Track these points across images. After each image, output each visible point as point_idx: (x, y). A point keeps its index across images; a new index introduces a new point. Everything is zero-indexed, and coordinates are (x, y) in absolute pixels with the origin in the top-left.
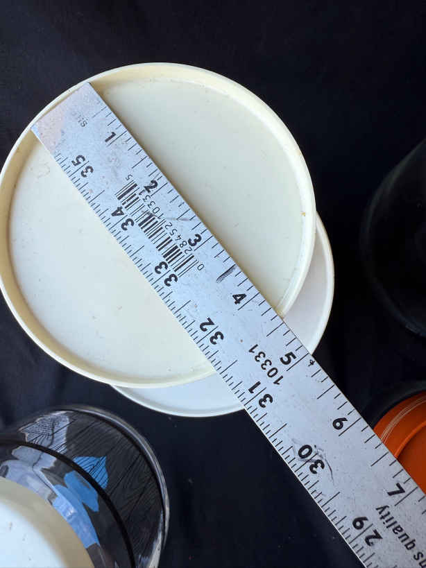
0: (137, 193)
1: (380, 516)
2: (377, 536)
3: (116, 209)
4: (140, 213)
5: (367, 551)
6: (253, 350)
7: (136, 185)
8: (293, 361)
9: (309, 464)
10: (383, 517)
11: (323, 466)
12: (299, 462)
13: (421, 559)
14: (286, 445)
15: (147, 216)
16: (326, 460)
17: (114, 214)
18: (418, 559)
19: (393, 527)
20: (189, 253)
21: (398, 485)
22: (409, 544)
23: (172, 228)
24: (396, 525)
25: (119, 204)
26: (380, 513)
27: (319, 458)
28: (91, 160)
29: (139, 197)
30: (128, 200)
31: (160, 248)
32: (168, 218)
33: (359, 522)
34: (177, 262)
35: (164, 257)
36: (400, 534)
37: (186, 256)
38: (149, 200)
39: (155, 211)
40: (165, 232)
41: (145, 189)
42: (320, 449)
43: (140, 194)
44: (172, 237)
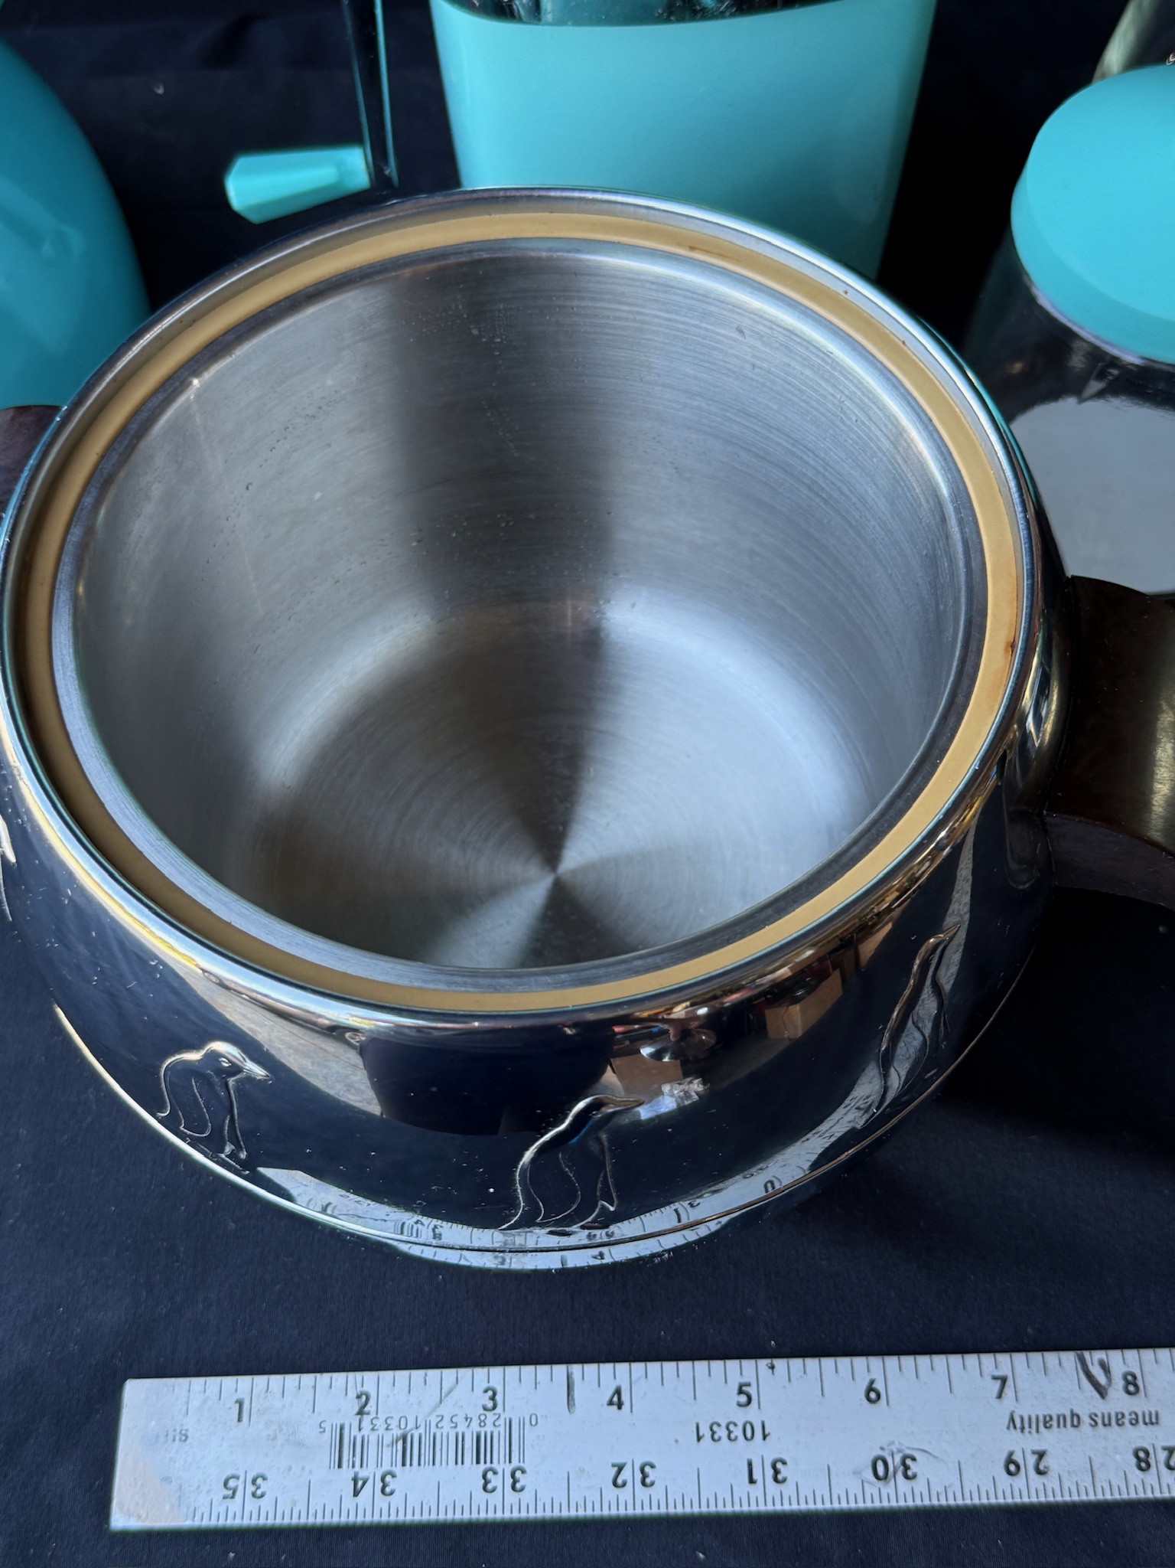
0: (355, 1431)
1: (1019, 1430)
2: (1041, 1455)
3: (352, 1483)
4: (387, 1452)
5: (1051, 1482)
6: (701, 1434)
7: (342, 1428)
8: (752, 1391)
9: (900, 1476)
10: (1023, 1429)
11: (914, 1459)
12: (888, 1489)
13: (1099, 1421)
14: (855, 1488)
15: (400, 1443)
16: (908, 1448)
17: (356, 1493)
18: (1096, 1423)
19: (1041, 1425)
20: (501, 1421)
21: (995, 1378)
22: (1072, 1421)
23: (447, 1419)
24: (1041, 1419)
25: (347, 1473)
26: (1015, 1427)
27: (901, 1455)
28: (247, 1465)
29: (363, 1432)
30: (354, 1456)
31: (459, 1459)
32: (430, 1414)
33: (1012, 1466)
34: (500, 1449)
35: (478, 1462)
36: (1054, 1423)
37: (502, 1429)
38: (380, 1423)
39: (403, 1426)
40: (445, 1435)
41: (359, 1417)
42: (889, 1445)
43: (360, 1430)
44: (460, 1430)
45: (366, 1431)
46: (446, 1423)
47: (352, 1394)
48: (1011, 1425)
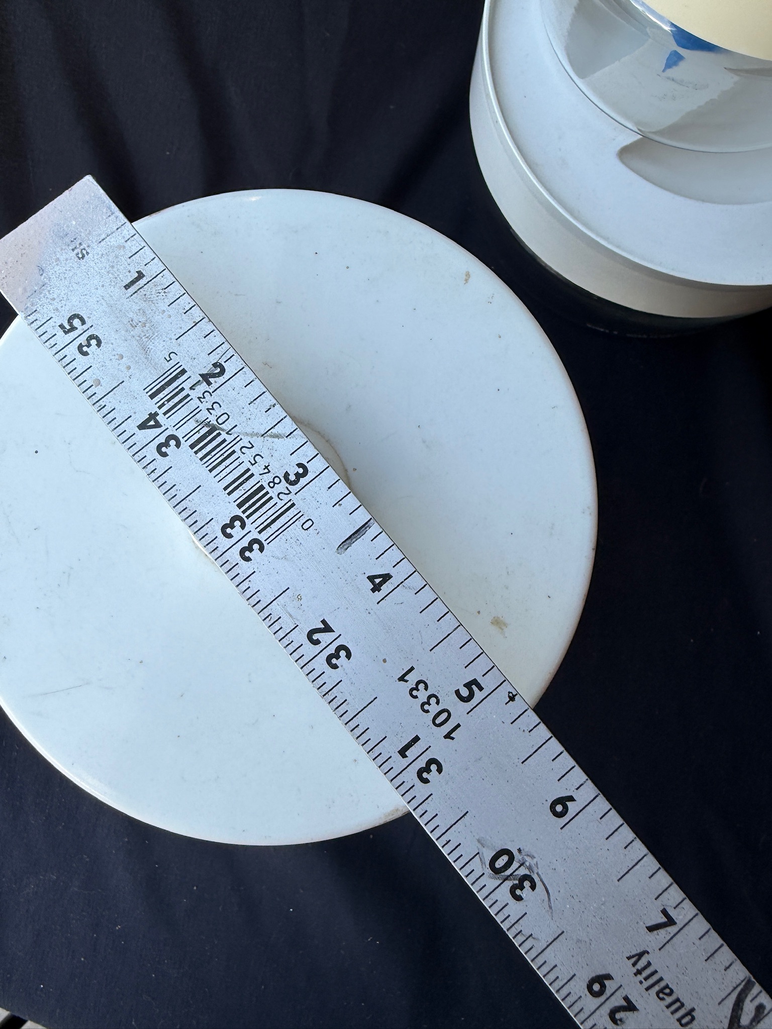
0: (188, 385)
1: (635, 971)
2: (630, 1007)
3: (147, 417)
4: (192, 424)
6: (407, 678)
7: (183, 372)
8: (478, 695)
9: (509, 884)
10: (639, 972)
11: (533, 887)
12: (490, 882)
14: (467, 851)
15: (206, 429)
16: (538, 874)
17: (143, 426)
19: (657, 988)
20: (286, 498)
21: (665, 912)
22: (683, 1017)
23: (254, 451)
24: (662, 984)
25: (151, 406)
26: (634, 965)
27: (528, 872)
29: (191, 392)
30: (169, 400)
31: (230, 489)
32: (247, 434)
33: (598, 984)
34: (264, 515)
35: (239, 505)
36: (669, 1000)
37: (280, 504)
38: (209, 400)
39: (220, 421)
40: (240, 460)
41: (201, 379)
42: (528, 855)
43: (191, 388)
44: (253, 470)
45: (194, 394)
46: (250, 454)
47: (214, 359)
48: (634, 960)
